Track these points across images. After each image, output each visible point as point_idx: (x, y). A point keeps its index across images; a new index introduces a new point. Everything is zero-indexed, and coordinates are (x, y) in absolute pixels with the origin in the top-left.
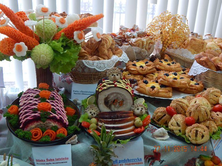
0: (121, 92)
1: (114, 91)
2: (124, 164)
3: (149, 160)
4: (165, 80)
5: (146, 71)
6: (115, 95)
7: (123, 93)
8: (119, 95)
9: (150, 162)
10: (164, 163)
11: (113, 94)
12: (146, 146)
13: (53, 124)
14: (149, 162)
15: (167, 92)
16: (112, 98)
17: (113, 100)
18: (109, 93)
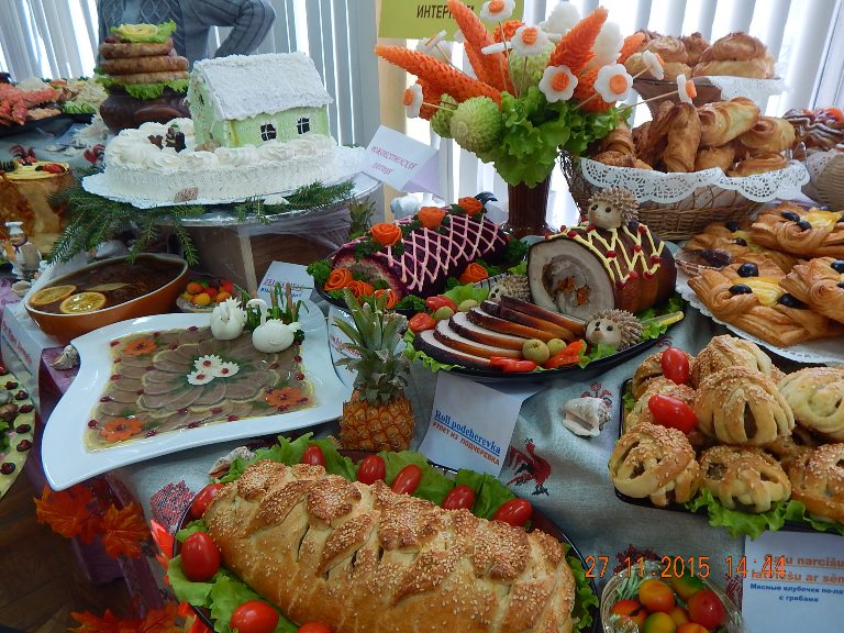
0: (583, 262)
1: (568, 253)
2: (460, 437)
3: (523, 467)
4: (802, 279)
5: (804, 242)
6: (568, 264)
7: (588, 266)
8: (578, 268)
9: (520, 474)
10: (542, 496)
11: (563, 258)
12: (523, 421)
13: (381, 275)
14: (519, 471)
15: (775, 323)
16: (561, 270)
17: (563, 278)
18: (556, 254)
